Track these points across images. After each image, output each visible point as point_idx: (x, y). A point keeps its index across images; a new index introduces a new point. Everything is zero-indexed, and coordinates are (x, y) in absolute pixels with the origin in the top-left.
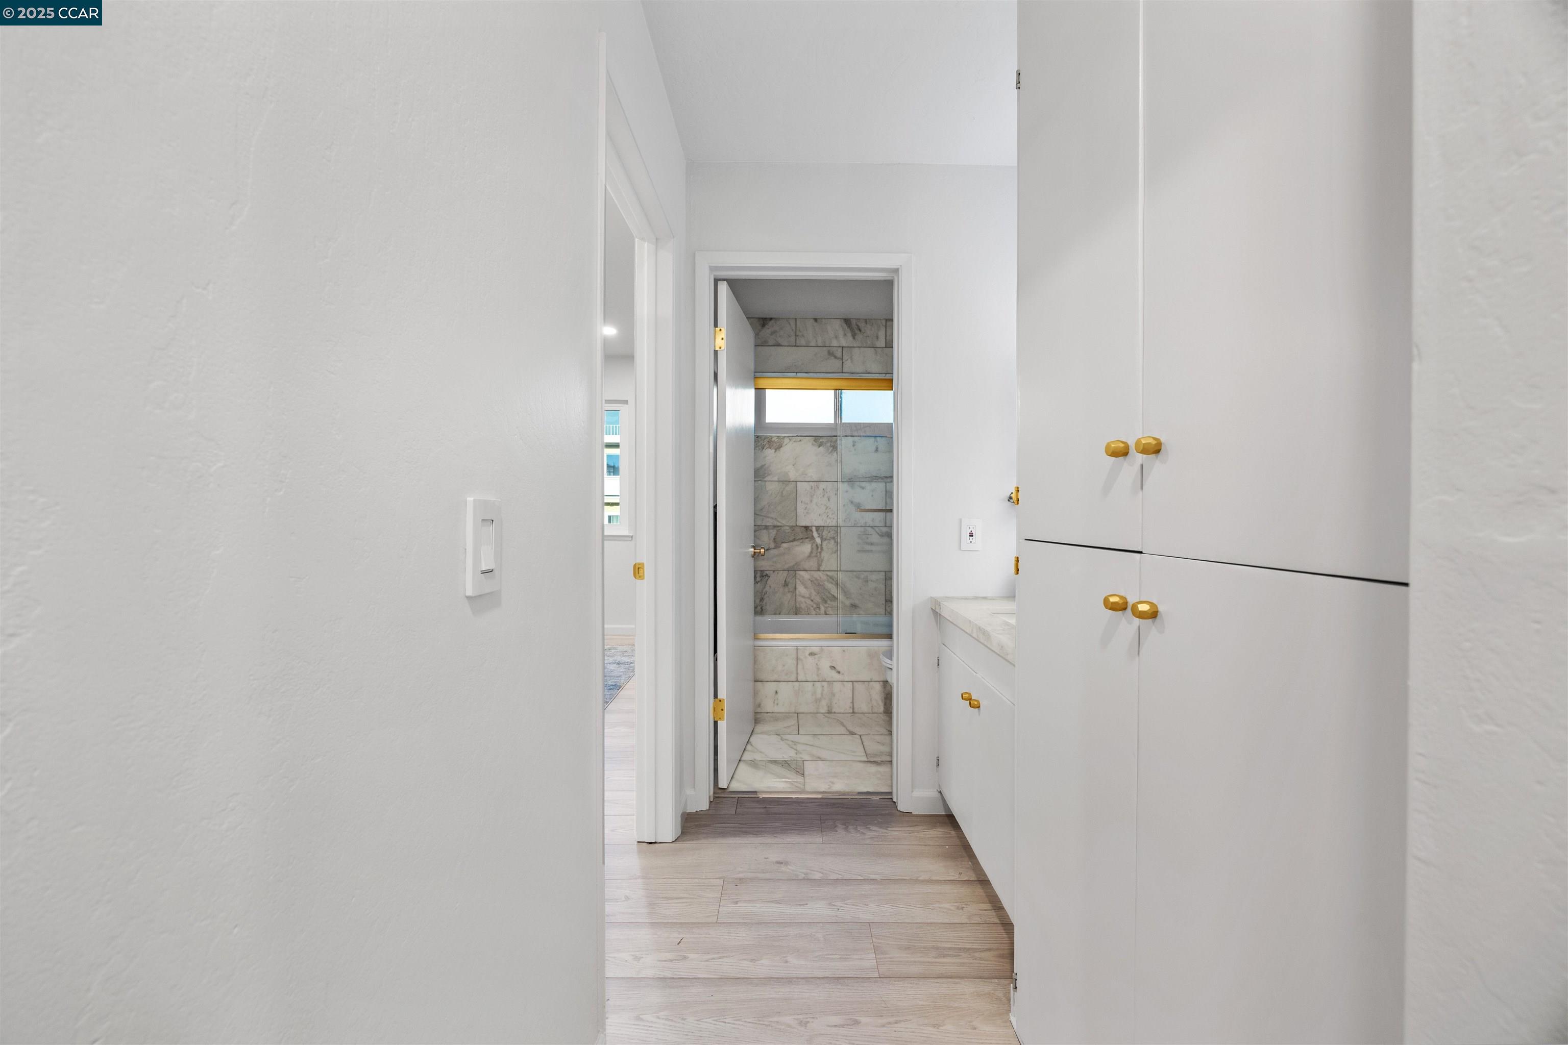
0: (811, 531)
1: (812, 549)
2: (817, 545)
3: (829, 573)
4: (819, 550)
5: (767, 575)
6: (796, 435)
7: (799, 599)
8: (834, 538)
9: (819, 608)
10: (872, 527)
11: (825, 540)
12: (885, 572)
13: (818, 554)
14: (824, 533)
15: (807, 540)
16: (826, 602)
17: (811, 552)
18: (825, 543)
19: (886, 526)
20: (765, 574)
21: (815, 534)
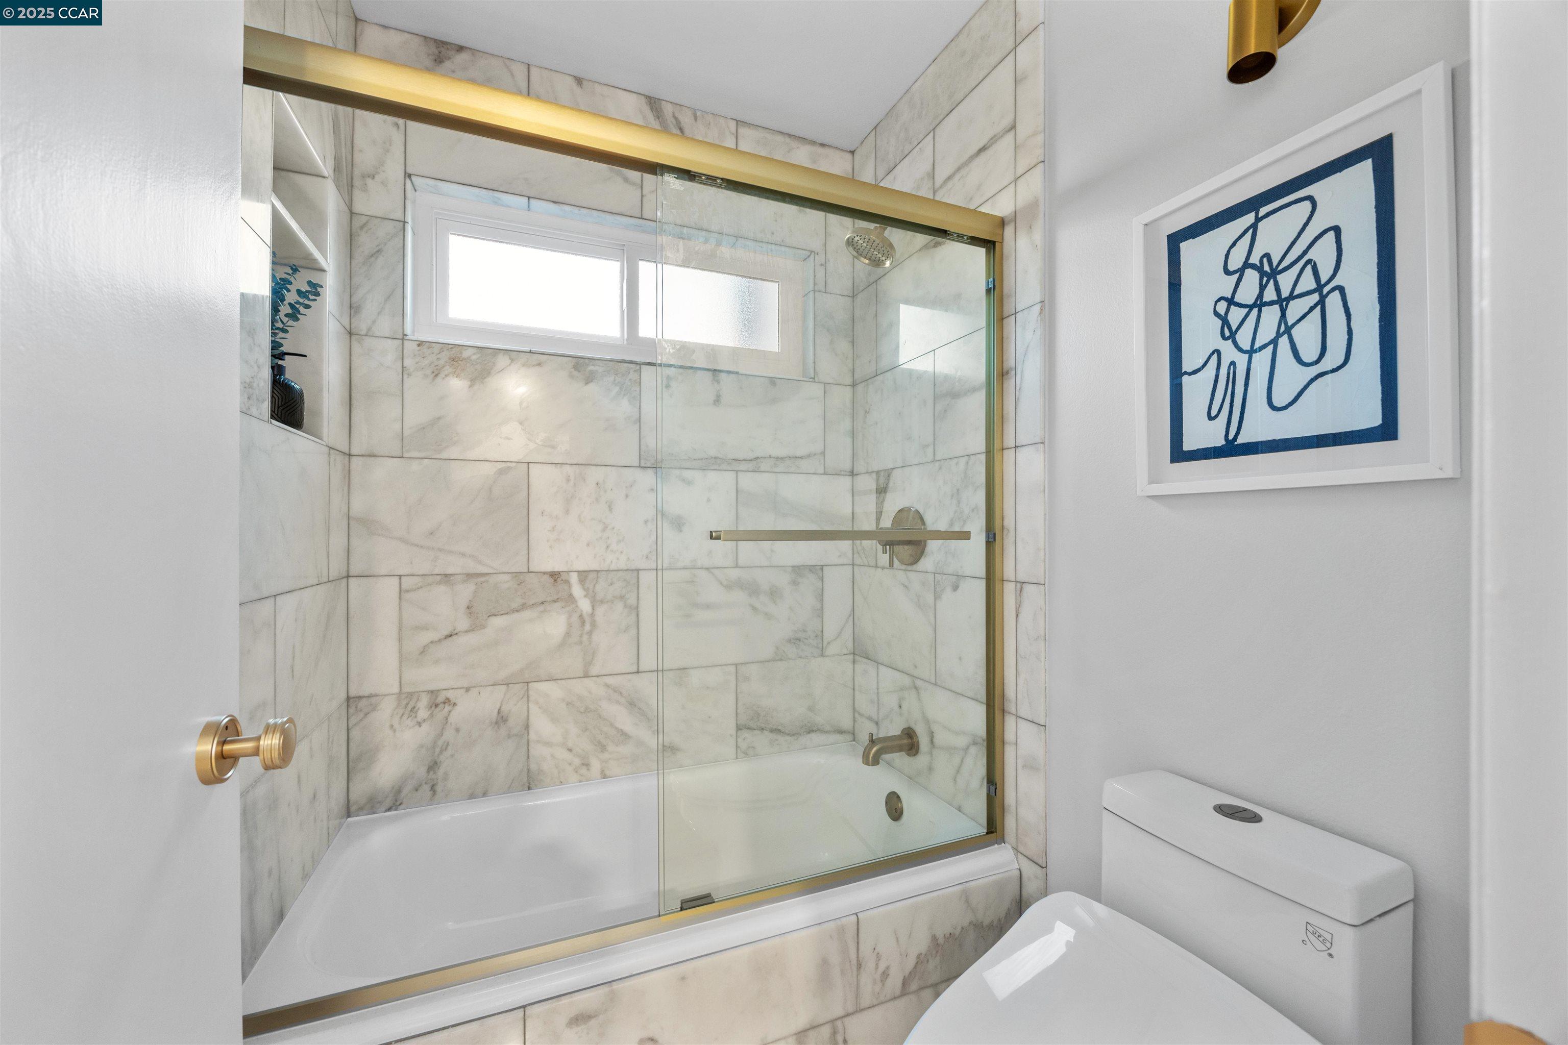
0: (567, 582)
1: (570, 626)
2: (581, 616)
3: (610, 680)
4: (587, 627)
5: (447, 701)
6: (528, 349)
7: (538, 751)
8: (622, 597)
9: (587, 765)
10: (707, 569)
11: (602, 602)
12: (736, 665)
13: (585, 638)
14: (598, 588)
15: (557, 604)
16: (603, 748)
17: (568, 634)
18: (600, 611)
19: (737, 566)
20: (441, 699)
21: (577, 591)
